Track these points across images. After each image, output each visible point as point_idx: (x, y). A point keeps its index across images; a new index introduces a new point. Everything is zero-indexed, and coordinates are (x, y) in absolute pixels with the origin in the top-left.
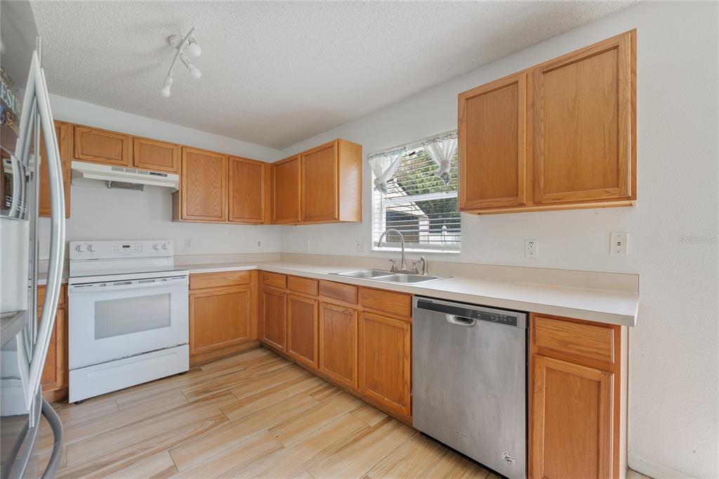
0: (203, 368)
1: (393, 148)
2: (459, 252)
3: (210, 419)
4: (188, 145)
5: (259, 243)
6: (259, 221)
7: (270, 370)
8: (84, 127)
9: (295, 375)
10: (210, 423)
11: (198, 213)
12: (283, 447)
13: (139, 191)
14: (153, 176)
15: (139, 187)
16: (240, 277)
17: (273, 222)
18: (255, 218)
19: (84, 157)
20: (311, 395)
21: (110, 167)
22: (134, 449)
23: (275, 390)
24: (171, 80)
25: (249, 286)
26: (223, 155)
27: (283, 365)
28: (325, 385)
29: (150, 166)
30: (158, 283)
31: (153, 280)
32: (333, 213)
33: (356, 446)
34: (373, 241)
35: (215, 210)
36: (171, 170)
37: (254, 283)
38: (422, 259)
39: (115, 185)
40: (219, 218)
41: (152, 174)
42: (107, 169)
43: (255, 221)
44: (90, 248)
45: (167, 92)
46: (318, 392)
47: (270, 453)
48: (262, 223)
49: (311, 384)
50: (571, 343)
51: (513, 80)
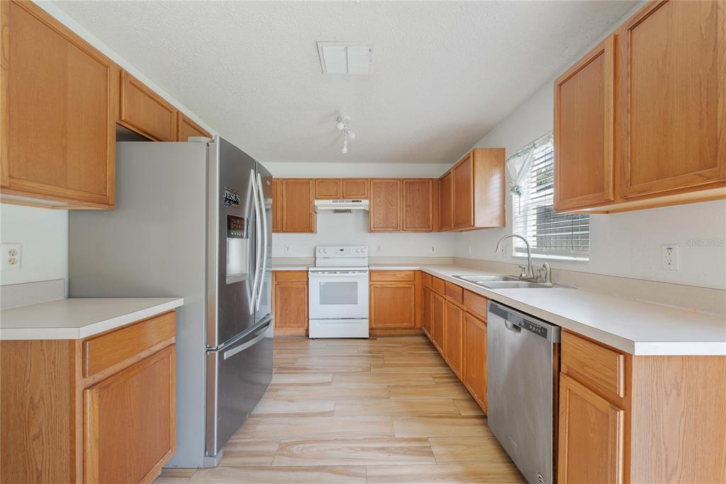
0: (378, 339)
1: (524, 147)
2: (588, 259)
3: (361, 367)
4: (375, 177)
5: (433, 248)
6: (428, 229)
7: (419, 352)
8: (320, 179)
9: (435, 361)
10: (360, 369)
11: (381, 226)
12: (389, 398)
13: (350, 213)
14: (354, 203)
15: (349, 211)
16: (406, 275)
17: (439, 230)
18: (426, 227)
19: (320, 197)
20: (433, 377)
21: (331, 201)
22: (320, 367)
23: (412, 366)
24: (346, 142)
25: (414, 283)
26: (397, 179)
27: (430, 352)
28: (452, 375)
29: (352, 197)
30: (351, 274)
31: (347, 272)
32: (470, 221)
33: (437, 420)
34: (514, 246)
35: (393, 223)
36: (363, 196)
37: (418, 281)
38: (544, 266)
39: (336, 211)
40: (396, 229)
41: (353, 201)
42: (330, 202)
43: (424, 229)
44: (324, 251)
45: (345, 150)
46: (443, 378)
47: (379, 398)
48: (431, 231)
49: (441, 371)
50: (587, 366)
51: (600, 50)
